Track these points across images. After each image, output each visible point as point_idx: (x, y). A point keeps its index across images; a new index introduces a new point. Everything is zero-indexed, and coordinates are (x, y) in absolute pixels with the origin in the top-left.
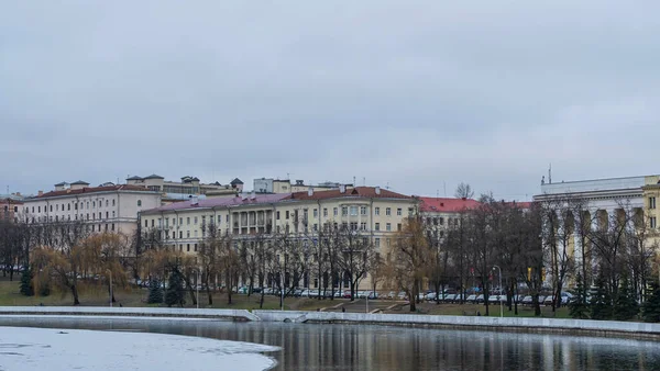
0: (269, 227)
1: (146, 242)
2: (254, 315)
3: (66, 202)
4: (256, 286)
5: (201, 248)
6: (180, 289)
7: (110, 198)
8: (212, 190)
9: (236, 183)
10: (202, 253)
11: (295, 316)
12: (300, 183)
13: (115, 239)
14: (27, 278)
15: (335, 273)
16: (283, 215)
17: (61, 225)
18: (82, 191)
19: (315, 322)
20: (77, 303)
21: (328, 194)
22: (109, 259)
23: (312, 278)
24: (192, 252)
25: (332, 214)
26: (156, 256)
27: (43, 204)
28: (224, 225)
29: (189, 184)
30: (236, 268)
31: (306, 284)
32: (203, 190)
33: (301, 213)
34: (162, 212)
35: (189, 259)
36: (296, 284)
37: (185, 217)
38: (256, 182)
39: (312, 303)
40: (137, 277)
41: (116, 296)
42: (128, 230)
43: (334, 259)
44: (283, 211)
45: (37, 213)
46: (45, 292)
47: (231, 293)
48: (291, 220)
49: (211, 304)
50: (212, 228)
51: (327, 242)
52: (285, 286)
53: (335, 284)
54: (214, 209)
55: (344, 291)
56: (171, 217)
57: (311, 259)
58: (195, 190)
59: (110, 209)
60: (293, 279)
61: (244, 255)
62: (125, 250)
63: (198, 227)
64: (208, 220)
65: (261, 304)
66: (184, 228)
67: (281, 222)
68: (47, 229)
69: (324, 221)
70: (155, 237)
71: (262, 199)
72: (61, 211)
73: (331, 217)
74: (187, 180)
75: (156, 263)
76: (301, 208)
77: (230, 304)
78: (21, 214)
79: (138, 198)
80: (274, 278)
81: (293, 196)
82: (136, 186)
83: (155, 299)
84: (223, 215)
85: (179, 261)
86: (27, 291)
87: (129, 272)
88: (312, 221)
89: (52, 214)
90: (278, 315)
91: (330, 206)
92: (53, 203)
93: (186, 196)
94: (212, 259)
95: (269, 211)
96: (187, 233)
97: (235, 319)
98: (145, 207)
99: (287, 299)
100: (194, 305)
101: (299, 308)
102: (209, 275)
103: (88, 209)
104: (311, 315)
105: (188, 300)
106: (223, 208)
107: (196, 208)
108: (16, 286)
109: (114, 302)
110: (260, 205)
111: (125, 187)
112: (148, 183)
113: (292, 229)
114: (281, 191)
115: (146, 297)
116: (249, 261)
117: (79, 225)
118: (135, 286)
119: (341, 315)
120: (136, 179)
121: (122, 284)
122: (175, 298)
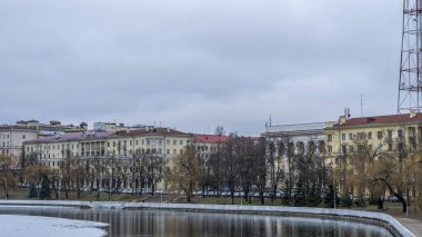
0: (103, 152)
1: (28, 160)
2: (94, 205)
4: (95, 187)
5: (61, 164)
6: (48, 189)
7: (6, 134)
8: (68, 129)
9: (83, 125)
10: (62, 167)
11: (118, 205)
12: (122, 125)
13: (9, 159)
15: (142, 180)
16: (111, 144)
19: (130, 208)
21: (138, 132)
22: (5, 171)
23: (129, 182)
24: (56, 167)
25: (141, 144)
26: (35, 169)
28: (76, 150)
29: (55, 126)
30: (82, 176)
31: (125, 186)
32: (63, 129)
33: (122, 144)
34: (38, 143)
35: (54, 170)
36: (119, 186)
37: (51, 145)
38: (96, 124)
39: (128, 198)
40: (22, 182)
41: (10, 193)
42: (17, 153)
43: (142, 171)
44: (111, 142)
47: (79, 192)
48: (116, 148)
49: (67, 198)
50: (68, 152)
51: (138, 161)
52: (113, 188)
53: (143, 186)
54: (69, 141)
55: (147, 190)
56: (43, 145)
57: (128, 171)
58: (58, 129)
59: (6, 140)
60: (117, 183)
61: (88, 168)
62: (15, 165)
63: (60, 151)
64: (66, 147)
65: (98, 198)
66: (51, 152)
67: (110, 149)
69: (136, 148)
70: (33, 158)
71: (98, 134)
73: (140, 146)
74: (53, 123)
75: (34, 174)
76: (122, 140)
77: (79, 197)
79: (23, 134)
80: (106, 182)
81: (118, 133)
82: (22, 127)
83: (33, 195)
84: (75, 144)
85: (47, 172)
87: (17, 179)
88: (129, 148)
90: (108, 205)
91: (140, 139)
93: (52, 133)
94: (68, 170)
95: (103, 142)
96: (53, 155)
97: (82, 207)
98: (27, 139)
99: (114, 194)
100: (57, 198)
101: (121, 200)
102: (66, 181)
104: (127, 205)
105: (53, 196)
106: (75, 140)
107: (58, 140)
109: (8, 197)
110: (99, 138)
111: (15, 127)
112: (29, 125)
113: (117, 153)
114: (110, 130)
115: (27, 194)
116: (91, 171)
118: (21, 187)
119: (146, 205)
120: (22, 122)
121: (13, 186)
122: (45, 194)
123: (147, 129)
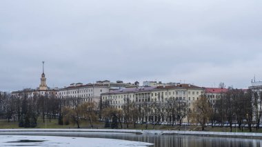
0: (149, 99)
1: (104, 105)
2: (144, 132)
3: (74, 91)
4: (144, 121)
5: (124, 107)
6: (116, 122)
7: (90, 89)
8: (128, 86)
9: (137, 83)
10: (124, 109)
11: (159, 132)
12: (160, 83)
13: (92, 104)
14: (60, 118)
15: (174, 116)
16: (154, 95)
17: (73, 99)
18: (80, 86)
19: (166, 134)
20: (79, 128)
21: (171, 87)
22: (90, 111)
23: (165, 118)
24: (121, 109)
25: (172, 94)
26: (108, 110)
27: (66, 91)
28: (132, 99)
29: (119, 83)
30: (137, 114)
31: (163, 121)
32: (124, 85)
33: (161, 94)
34: (109, 94)
35: (120, 111)
36: (159, 120)
37: (118, 96)
38: (144, 82)
39: (164, 127)
40: (100, 118)
41: (94, 125)
42: (97, 101)
43: (173, 111)
44: (154, 93)
45: (64, 94)
46: (67, 123)
47: (135, 124)
48: (157, 96)
49: (128, 128)
50: (128, 100)
51: (171, 105)
52: (155, 122)
53: (174, 120)
54: (129, 93)
55: (177, 123)
56: (113, 96)
57: (165, 111)
58: (121, 86)
59: (90, 93)
60: (158, 118)
61: (140, 109)
62: (96, 108)
63: (123, 99)
64: (126, 97)
65: (146, 128)
66: (118, 100)
67: (154, 97)
68: (68, 100)
69: (169, 96)
70: (107, 103)
71: (146, 89)
72: (72, 94)
73: (172, 95)
74: (118, 82)
75: (107, 113)
76: (161, 92)
77: (135, 128)
78: (58, 95)
79: (100, 89)
80: (151, 118)
81: (158, 87)
82: (100, 84)
83: (107, 126)
84: (132, 95)
85: (116, 112)
86: (61, 123)
87: (97, 116)
88: (165, 97)
89: (69, 95)
90: (153, 132)
91: (172, 91)
92: (70, 91)
93: (118, 88)
94: (128, 112)
95: (149, 93)
96: (119, 101)
97: (137, 133)
98: (103, 92)
99: (156, 126)
100: (122, 128)
101: (161, 129)
102: (127, 117)
103: (82, 93)
104: (165, 132)
105: (119, 126)
106: (132, 92)
107: (122, 92)
108: (56, 121)
109: (92, 127)
110: (145, 91)
111: (96, 85)
112: (104, 83)
113: (157, 100)
114: (153, 86)
115: (104, 125)
116: (142, 111)
117: (79, 99)
118: (100, 121)
119: (176, 132)
120: (100, 82)
121: (95, 120)
122: (114, 126)
123: (176, 85)
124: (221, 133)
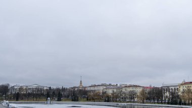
0: (122, 91)
1: (104, 93)
2: (120, 104)
3: (93, 87)
4: (120, 99)
5: (112, 94)
6: (109, 100)
7: (99, 87)
8: (113, 86)
9: (117, 84)
11: (126, 104)
12: (126, 85)
14: (87, 98)
17: (92, 91)
18: (95, 86)
21: (130, 86)
22: (99, 95)
23: (128, 98)
25: (131, 89)
26: (106, 95)
28: (115, 91)
29: (110, 85)
30: (117, 97)
34: (106, 89)
37: (109, 89)
38: (120, 84)
39: (128, 102)
42: (102, 91)
43: (131, 96)
44: (124, 89)
45: (89, 89)
46: (90, 100)
49: (113, 102)
50: (113, 91)
51: (130, 93)
53: (131, 99)
54: (114, 88)
55: (133, 100)
57: (128, 96)
60: (125, 98)
62: (101, 94)
65: (121, 102)
68: (90, 91)
70: (105, 92)
72: (92, 89)
76: (126, 88)
77: (116, 102)
78: (87, 89)
80: (122, 98)
82: (102, 85)
83: (105, 101)
85: (109, 96)
86: (88, 100)
87: (102, 97)
88: (128, 90)
90: (123, 104)
92: (91, 87)
95: (122, 89)
96: (110, 92)
97: (117, 104)
98: (104, 88)
99: (124, 101)
100: (111, 102)
102: (113, 98)
103: (96, 88)
104: (128, 104)
107: (111, 88)
108: (86, 99)
109: (100, 101)
110: (120, 88)
112: (104, 85)
113: (125, 91)
114: (123, 86)
116: (119, 96)
117: (95, 91)
118: (103, 99)
119: (132, 104)
121: (101, 99)
124: (150, 105)
